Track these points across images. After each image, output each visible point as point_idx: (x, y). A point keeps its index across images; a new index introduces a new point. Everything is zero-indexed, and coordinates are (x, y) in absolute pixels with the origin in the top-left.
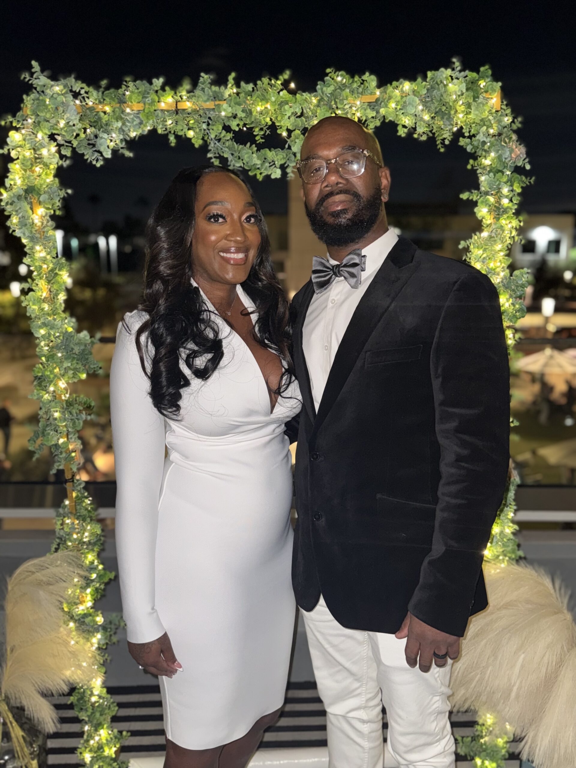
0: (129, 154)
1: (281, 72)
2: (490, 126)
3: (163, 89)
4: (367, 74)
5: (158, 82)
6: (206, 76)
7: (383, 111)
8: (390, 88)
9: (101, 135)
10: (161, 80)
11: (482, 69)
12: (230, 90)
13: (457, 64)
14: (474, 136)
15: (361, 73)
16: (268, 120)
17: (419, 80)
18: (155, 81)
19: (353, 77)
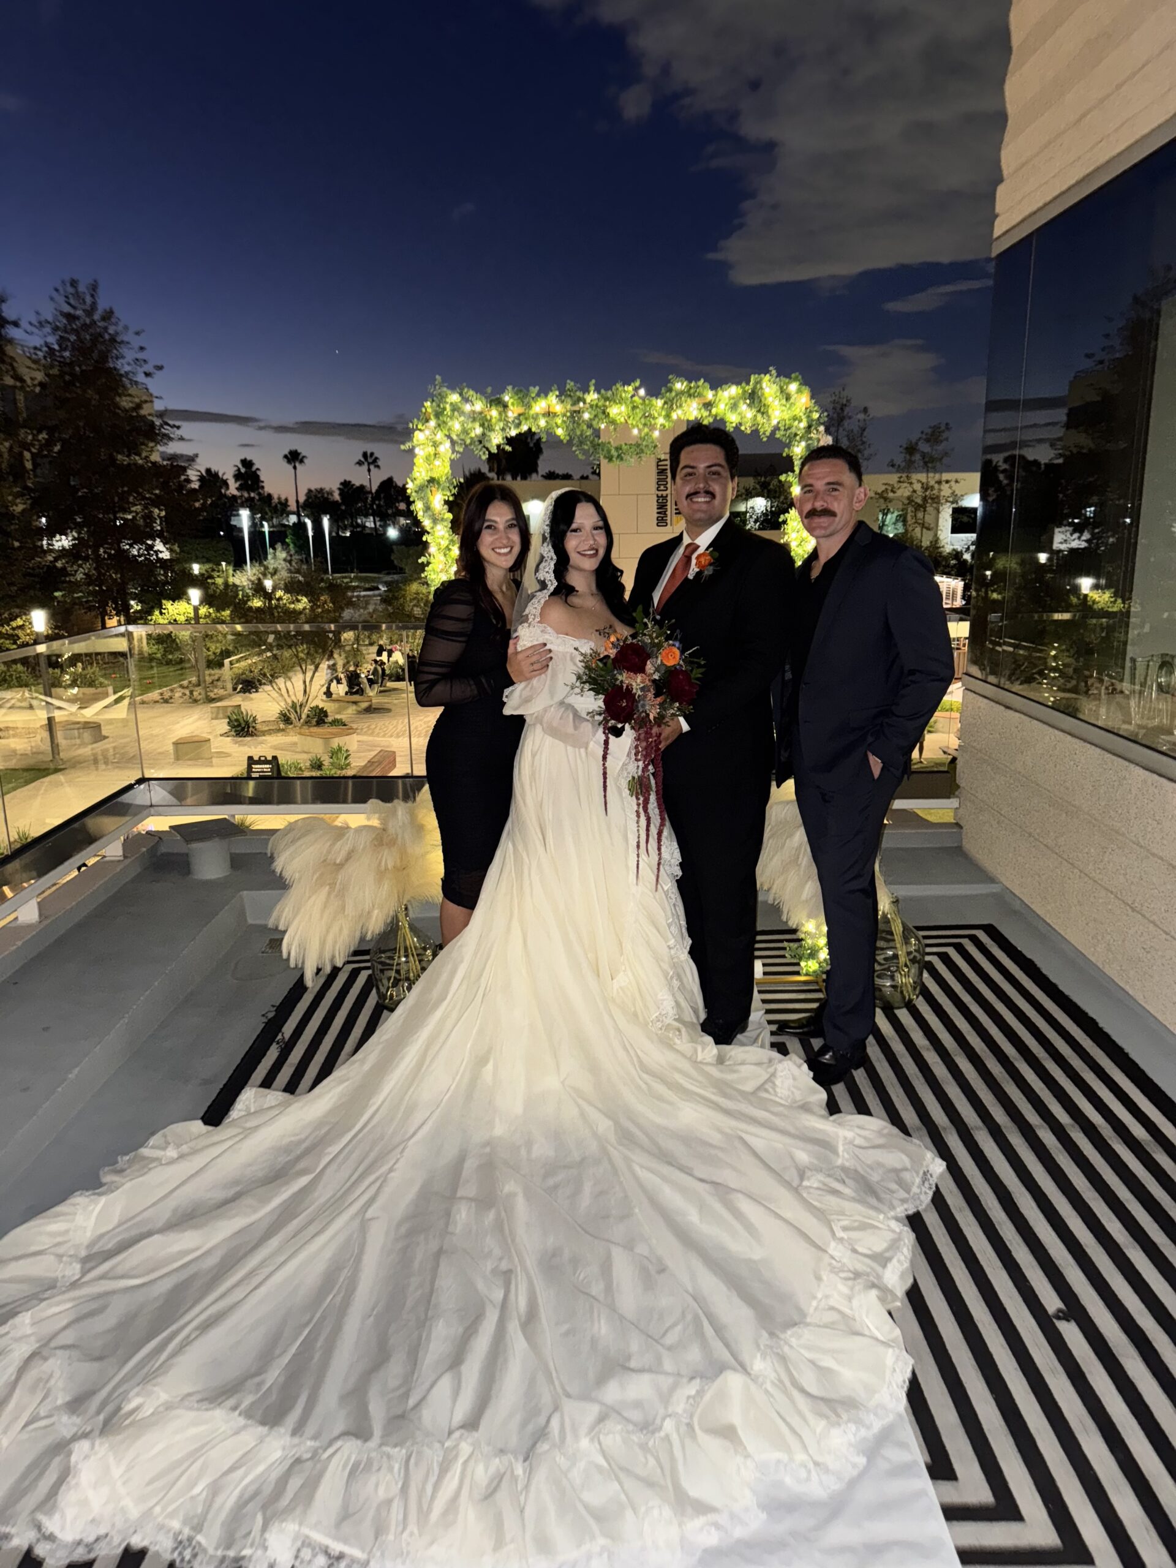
0: (508, 448)
1: (633, 380)
2: (800, 421)
3: (538, 395)
4: (702, 381)
5: (534, 390)
6: (572, 384)
7: (714, 411)
8: (720, 393)
9: (488, 433)
10: (537, 388)
11: (793, 375)
12: (592, 397)
13: (774, 372)
14: (789, 428)
15: (698, 379)
16: (622, 420)
17: (744, 384)
18: (531, 388)
19: (690, 382)
